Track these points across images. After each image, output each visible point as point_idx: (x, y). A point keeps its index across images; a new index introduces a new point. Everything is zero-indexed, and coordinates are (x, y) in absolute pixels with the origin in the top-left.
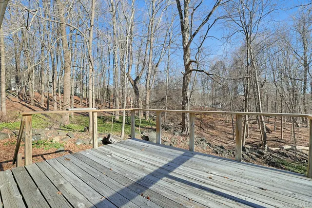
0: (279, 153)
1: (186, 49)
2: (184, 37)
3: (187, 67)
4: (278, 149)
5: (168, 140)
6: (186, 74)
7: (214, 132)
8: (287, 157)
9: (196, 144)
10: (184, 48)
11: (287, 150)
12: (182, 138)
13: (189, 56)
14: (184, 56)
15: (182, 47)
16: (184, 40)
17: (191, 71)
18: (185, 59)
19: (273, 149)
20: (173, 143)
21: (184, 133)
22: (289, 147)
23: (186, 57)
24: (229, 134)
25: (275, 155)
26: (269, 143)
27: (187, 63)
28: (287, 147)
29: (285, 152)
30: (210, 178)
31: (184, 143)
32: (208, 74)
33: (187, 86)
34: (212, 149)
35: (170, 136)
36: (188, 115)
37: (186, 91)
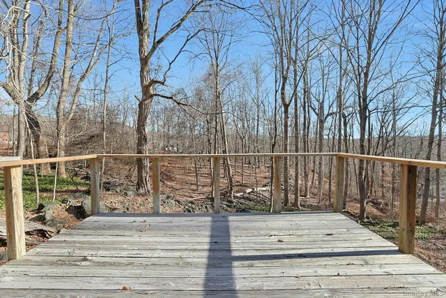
0: (244, 198)
1: (144, 61)
2: (141, 41)
3: (145, 89)
4: (242, 194)
5: (118, 206)
6: (145, 100)
7: (173, 184)
8: (251, 200)
9: (162, 205)
10: (141, 59)
11: (249, 193)
12: (140, 200)
13: (148, 72)
14: (142, 71)
15: (138, 56)
16: (141, 46)
17: (152, 96)
18: (142, 77)
19: (238, 195)
20: (128, 209)
21: (142, 191)
22: (251, 190)
23: (145, 73)
24: (191, 184)
25: (242, 201)
26: (235, 189)
27: (146, 83)
28: (249, 190)
29: (248, 196)
30: (279, 241)
31: (144, 206)
32: (179, 104)
33: (146, 118)
34: (182, 207)
35: (120, 198)
36: (147, 163)
37: (143, 125)
